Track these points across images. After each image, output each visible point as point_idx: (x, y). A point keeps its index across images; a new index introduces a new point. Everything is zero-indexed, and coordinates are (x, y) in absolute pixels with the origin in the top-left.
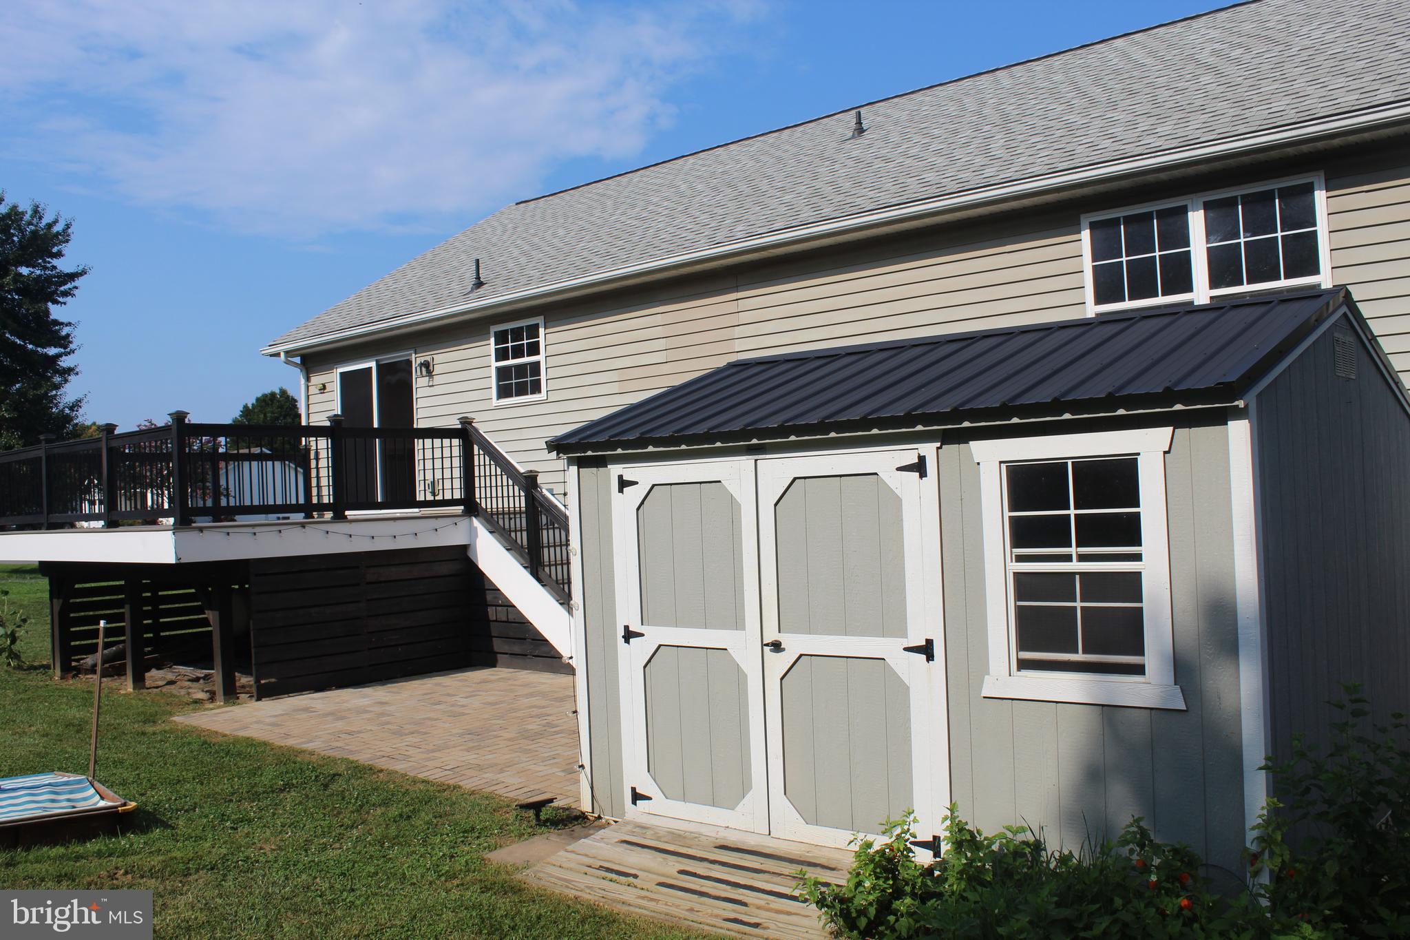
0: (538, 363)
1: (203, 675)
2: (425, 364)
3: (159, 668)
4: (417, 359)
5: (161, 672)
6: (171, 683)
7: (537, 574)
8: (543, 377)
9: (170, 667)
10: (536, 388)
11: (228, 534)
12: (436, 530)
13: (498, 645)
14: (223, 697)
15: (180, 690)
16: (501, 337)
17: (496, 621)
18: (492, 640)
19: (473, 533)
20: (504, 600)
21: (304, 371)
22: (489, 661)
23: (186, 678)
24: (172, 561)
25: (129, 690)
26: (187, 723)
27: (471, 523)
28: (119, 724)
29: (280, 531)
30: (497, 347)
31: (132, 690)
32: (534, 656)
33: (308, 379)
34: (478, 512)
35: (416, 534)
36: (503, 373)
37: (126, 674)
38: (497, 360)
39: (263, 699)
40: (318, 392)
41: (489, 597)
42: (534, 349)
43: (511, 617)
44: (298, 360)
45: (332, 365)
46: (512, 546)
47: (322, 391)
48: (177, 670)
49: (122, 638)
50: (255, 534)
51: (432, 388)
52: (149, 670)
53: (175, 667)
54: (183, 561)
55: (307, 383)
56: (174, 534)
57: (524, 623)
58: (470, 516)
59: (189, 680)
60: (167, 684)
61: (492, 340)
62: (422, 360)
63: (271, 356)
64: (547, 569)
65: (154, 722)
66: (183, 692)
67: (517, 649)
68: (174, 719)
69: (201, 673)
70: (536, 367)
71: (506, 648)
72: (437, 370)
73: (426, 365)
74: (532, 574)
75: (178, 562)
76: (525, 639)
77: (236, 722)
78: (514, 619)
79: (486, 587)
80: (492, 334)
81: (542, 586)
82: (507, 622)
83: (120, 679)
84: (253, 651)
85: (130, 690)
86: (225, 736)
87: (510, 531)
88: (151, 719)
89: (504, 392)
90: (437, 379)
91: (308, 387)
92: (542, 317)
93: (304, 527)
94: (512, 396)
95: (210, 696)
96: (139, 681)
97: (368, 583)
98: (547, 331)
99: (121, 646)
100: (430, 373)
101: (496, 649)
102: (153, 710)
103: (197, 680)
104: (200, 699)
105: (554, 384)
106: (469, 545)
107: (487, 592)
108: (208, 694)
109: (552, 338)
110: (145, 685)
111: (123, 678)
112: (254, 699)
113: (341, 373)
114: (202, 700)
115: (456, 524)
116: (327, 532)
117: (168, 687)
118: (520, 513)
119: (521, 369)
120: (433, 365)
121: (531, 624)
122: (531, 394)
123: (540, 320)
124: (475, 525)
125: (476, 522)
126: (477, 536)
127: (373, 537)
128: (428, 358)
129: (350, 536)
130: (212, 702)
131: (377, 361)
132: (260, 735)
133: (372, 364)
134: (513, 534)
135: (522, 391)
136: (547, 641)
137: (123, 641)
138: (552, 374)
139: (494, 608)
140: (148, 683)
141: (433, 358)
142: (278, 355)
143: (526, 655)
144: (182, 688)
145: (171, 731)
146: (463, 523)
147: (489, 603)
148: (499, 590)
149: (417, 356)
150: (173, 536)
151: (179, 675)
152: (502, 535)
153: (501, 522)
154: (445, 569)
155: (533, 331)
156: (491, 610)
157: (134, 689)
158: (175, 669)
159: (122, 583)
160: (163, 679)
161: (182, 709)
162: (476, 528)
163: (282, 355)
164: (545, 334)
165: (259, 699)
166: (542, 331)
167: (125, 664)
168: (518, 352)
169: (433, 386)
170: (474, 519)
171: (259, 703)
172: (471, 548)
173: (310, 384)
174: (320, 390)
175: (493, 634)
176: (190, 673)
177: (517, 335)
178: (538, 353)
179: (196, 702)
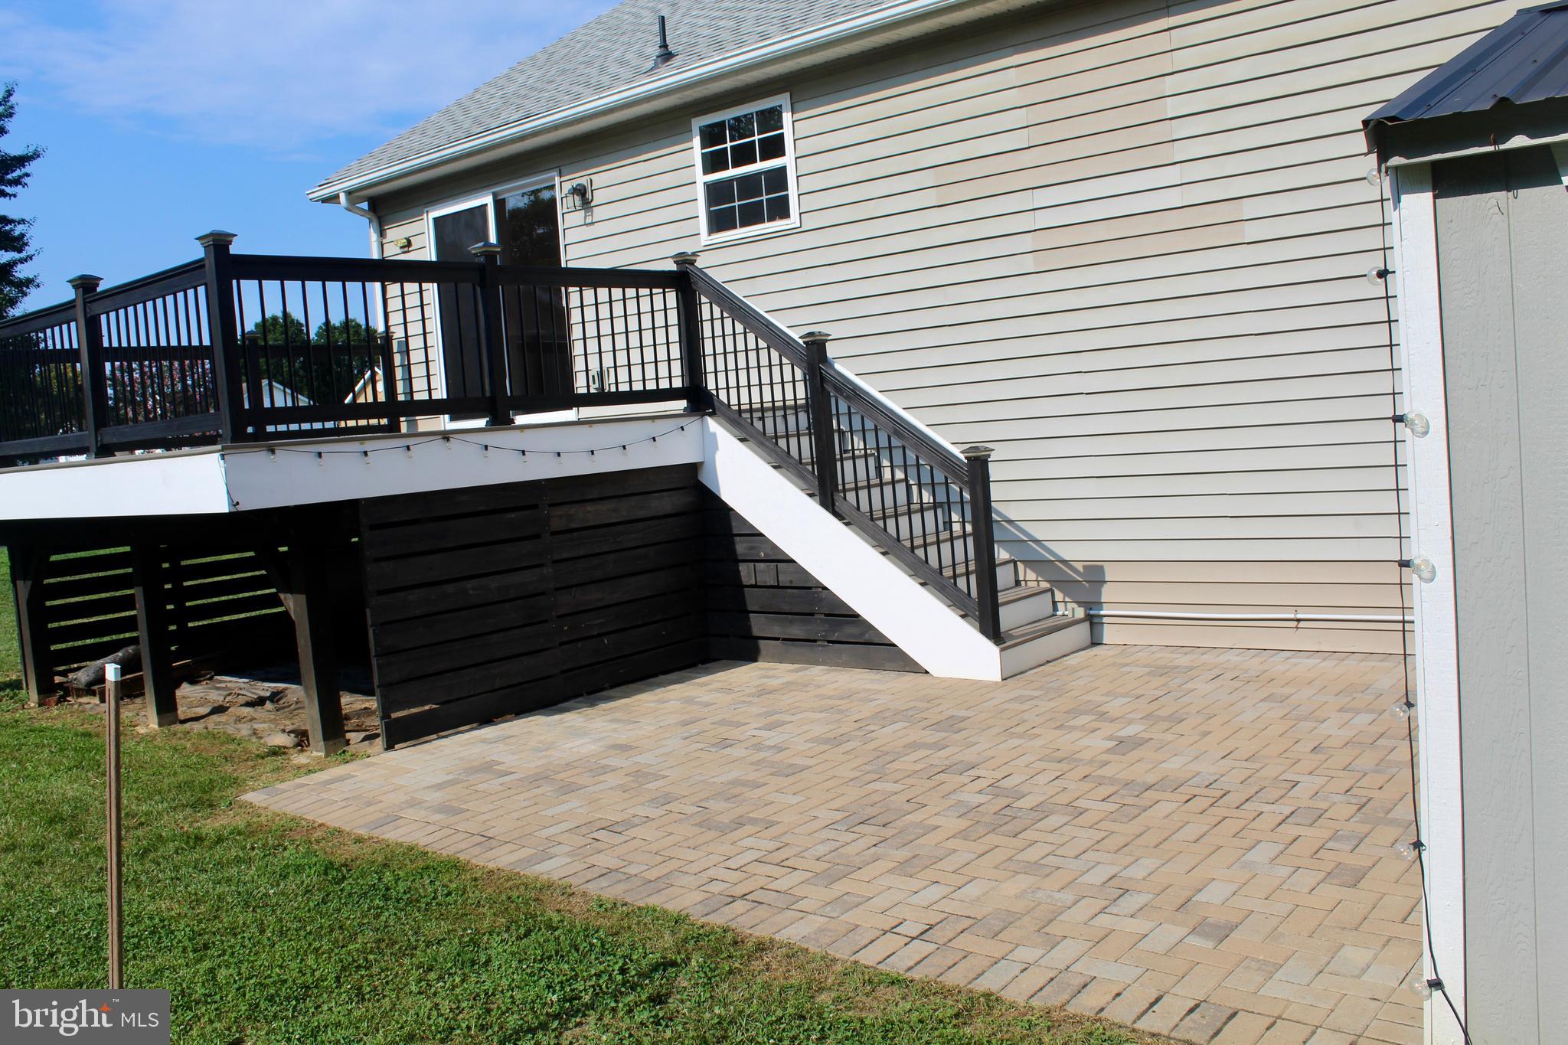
0: (782, 171)
1: (268, 694)
2: (580, 190)
3: (193, 682)
4: (562, 186)
5: (197, 688)
6: (219, 710)
7: (833, 504)
8: (792, 192)
9: (211, 679)
10: (780, 209)
11: (320, 455)
12: (654, 439)
13: (759, 625)
14: (322, 743)
15: (239, 726)
16: (712, 135)
17: (755, 586)
18: (748, 620)
19: (711, 443)
20: (769, 551)
21: (375, 223)
22: (746, 651)
23: (241, 700)
24: (222, 507)
25: (151, 726)
26: (274, 808)
27: (704, 428)
28: (148, 814)
29: (408, 448)
30: (704, 151)
31: (156, 726)
32: (829, 642)
33: (382, 234)
34: (713, 408)
35: (624, 447)
36: (716, 193)
37: (143, 694)
38: (706, 172)
39: (397, 746)
40: (400, 251)
41: (741, 547)
42: (774, 148)
43: (784, 580)
44: (365, 205)
45: (419, 208)
46: (782, 462)
47: (406, 249)
48: (223, 685)
49: (135, 634)
50: (366, 453)
51: (591, 227)
52: (178, 686)
53: (218, 677)
54: (242, 508)
55: (380, 240)
56: (223, 459)
57: (810, 588)
58: (703, 416)
59: (248, 704)
60: (213, 712)
61: (697, 141)
62: (575, 183)
63: (325, 201)
64: (851, 497)
65: (211, 806)
66: (245, 730)
67: (796, 631)
68: (249, 797)
69: (265, 688)
70: (778, 178)
71: (776, 630)
72: (599, 197)
73: (580, 192)
74: (824, 504)
75: (234, 510)
76: (812, 614)
77: (369, 804)
78: (791, 582)
79: (735, 532)
80: (696, 130)
81: (847, 524)
82: (778, 587)
83: (133, 703)
84: (374, 662)
85: (154, 724)
86: (359, 840)
87: (776, 437)
88: (204, 802)
89: (720, 222)
90: (599, 213)
91: (382, 245)
92: (787, 95)
93: (448, 439)
94: (736, 228)
95: (296, 740)
96: (167, 708)
97: (553, 533)
98: (797, 116)
99: (130, 649)
100: (586, 204)
101: (756, 632)
102: (204, 777)
103: (260, 702)
104: (280, 747)
105: (810, 202)
106: (702, 463)
107: (737, 539)
108: (293, 735)
109: (804, 128)
110: (177, 715)
111: (138, 700)
112: (379, 742)
113: (436, 220)
114: (285, 747)
115: (682, 428)
116: (486, 447)
117: (215, 718)
118: (796, 407)
119: (749, 185)
120: (592, 191)
121: (825, 588)
122: (769, 220)
123: (783, 100)
124: (712, 430)
125: (712, 424)
126: (716, 448)
127: (559, 454)
128: (584, 181)
129: (523, 452)
130: (302, 751)
131: (495, 195)
132: (430, 839)
133: (487, 200)
134: (782, 443)
135: (752, 216)
136: (857, 616)
137: (134, 641)
138: (808, 184)
139: (751, 565)
140: (182, 711)
141: (591, 180)
142: (333, 199)
143: (815, 641)
144: (239, 720)
145: (249, 832)
146: (693, 424)
147: (740, 558)
148: (761, 535)
149: (563, 179)
150: (222, 462)
151: (230, 694)
152: (761, 444)
153: (758, 425)
154: (665, 504)
155: (771, 119)
156: (743, 568)
157: (160, 725)
158: (221, 682)
159: (127, 549)
160: (203, 702)
161: (253, 767)
162: (714, 435)
163: (343, 198)
164: (793, 122)
165: (389, 747)
166: (787, 118)
167: (141, 678)
168: (744, 155)
169: (593, 223)
170: (709, 420)
171: (391, 754)
172: (705, 466)
173: (384, 241)
174: (402, 247)
175: (750, 608)
176: (248, 691)
177: (740, 127)
178: (783, 154)
179: (276, 752)
